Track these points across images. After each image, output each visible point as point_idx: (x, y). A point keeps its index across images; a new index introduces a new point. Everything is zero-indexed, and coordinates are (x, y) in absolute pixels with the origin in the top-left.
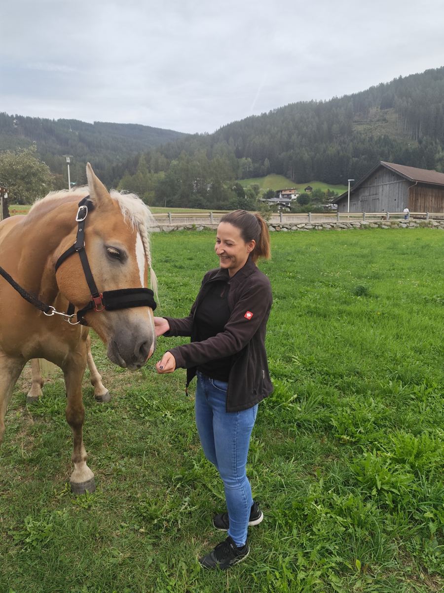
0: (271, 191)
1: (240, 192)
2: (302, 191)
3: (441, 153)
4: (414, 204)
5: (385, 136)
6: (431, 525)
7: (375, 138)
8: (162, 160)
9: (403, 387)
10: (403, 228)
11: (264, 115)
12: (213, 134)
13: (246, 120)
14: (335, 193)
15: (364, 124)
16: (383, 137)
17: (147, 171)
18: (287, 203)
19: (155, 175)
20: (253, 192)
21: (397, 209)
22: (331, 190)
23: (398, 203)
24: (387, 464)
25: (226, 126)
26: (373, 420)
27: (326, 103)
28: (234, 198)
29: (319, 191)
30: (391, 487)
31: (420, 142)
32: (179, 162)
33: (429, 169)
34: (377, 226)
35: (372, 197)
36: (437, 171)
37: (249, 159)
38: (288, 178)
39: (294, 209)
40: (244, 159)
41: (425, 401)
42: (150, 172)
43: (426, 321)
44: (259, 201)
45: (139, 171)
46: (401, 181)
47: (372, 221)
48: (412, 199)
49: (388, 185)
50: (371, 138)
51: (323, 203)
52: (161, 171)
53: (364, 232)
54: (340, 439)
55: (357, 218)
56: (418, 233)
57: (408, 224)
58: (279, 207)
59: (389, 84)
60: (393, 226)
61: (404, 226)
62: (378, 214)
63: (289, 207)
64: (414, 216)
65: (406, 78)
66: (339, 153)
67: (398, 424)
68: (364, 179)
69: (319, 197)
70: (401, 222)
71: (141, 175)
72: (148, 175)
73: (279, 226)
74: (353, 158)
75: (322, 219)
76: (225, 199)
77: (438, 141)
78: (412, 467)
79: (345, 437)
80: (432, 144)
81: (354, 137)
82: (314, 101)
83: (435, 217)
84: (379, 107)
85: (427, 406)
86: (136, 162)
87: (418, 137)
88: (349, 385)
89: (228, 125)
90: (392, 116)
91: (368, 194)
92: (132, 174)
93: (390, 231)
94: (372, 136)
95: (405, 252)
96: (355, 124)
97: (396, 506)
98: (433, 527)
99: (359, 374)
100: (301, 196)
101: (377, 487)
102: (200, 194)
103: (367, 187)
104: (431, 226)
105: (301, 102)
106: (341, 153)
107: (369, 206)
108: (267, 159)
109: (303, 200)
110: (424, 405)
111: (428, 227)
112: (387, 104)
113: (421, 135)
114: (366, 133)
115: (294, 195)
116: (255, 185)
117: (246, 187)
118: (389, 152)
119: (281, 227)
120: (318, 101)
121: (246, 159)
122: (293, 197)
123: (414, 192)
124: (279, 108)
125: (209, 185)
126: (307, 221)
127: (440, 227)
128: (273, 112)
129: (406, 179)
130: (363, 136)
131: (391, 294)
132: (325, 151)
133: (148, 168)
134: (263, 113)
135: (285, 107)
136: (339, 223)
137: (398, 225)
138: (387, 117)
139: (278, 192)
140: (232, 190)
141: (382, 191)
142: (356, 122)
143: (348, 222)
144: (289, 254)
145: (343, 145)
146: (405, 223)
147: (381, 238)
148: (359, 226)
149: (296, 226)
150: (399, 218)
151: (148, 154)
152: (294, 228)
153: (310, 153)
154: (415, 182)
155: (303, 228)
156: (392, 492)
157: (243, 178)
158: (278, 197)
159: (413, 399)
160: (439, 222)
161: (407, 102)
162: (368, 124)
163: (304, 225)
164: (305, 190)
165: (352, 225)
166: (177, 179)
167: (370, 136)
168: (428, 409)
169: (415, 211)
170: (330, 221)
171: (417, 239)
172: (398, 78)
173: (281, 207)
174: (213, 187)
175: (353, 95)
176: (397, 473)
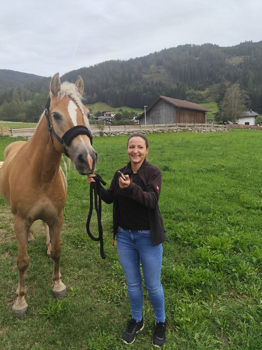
0: (99, 112)
2: (117, 112)
3: (188, 91)
4: (178, 119)
5: (159, 81)
6: (236, 274)
7: (155, 83)
8: (29, 93)
9: (203, 215)
10: (174, 132)
11: (91, 67)
13: (80, 69)
14: (136, 113)
15: (148, 74)
16: (158, 81)
17: (19, 100)
18: (109, 119)
19: (25, 102)
21: (170, 122)
22: (133, 111)
23: (171, 118)
24: (209, 251)
25: (68, 73)
26: (195, 232)
27: (127, 62)
29: (126, 112)
30: (214, 261)
31: (178, 85)
32: (41, 95)
33: (183, 100)
34: (162, 131)
35: (157, 115)
36: (187, 101)
37: (85, 93)
38: (108, 104)
39: (113, 122)
41: (214, 220)
42: (21, 100)
43: (201, 181)
44: (93, 118)
45: (14, 100)
46: (171, 106)
47: (159, 129)
48: (178, 117)
49: (165, 109)
50: (152, 82)
51: (129, 119)
52: (28, 100)
53: (155, 135)
54: (183, 243)
55: (151, 128)
56: (182, 135)
57: (177, 130)
58: (105, 122)
59: (160, 52)
60: (169, 131)
61: (175, 131)
62: (162, 125)
63: (111, 122)
64: (179, 125)
65: (168, 49)
66: (136, 90)
67: (207, 232)
68: (152, 106)
69: (127, 116)
70: (173, 129)
71: (16, 103)
72: (20, 102)
73: (109, 133)
74: (144, 93)
75: (132, 129)
77: (186, 84)
78: (220, 251)
79: (185, 242)
80: (183, 86)
81: (143, 81)
82: (120, 60)
83: (189, 126)
84: (155, 65)
85: (216, 223)
86: (11, 94)
87: (176, 82)
88: (178, 217)
89: (70, 72)
90: (163, 70)
91: (155, 114)
92: (9, 102)
93: (168, 134)
94: (153, 81)
95: (179, 146)
96: (143, 74)
97: (219, 269)
98: (237, 275)
99: (181, 211)
100: (117, 115)
101: (209, 262)
103: (154, 110)
104: (188, 130)
105: (112, 60)
106: (137, 91)
107: (156, 121)
108: (95, 93)
109: (118, 117)
110: (214, 222)
111: (187, 131)
112: (159, 63)
113: (178, 81)
114: (149, 79)
115: (112, 114)
118: (162, 90)
119: (110, 134)
120: (122, 60)
122: (112, 115)
123: (178, 112)
124: (100, 63)
126: (124, 130)
127: (192, 131)
128: (96, 65)
129: (174, 106)
130: (148, 81)
131: (180, 169)
132: (128, 89)
133: (19, 98)
134: (91, 66)
135: (103, 63)
136: (142, 131)
137: (172, 131)
138: (160, 70)
139: (103, 112)
141: (162, 112)
142: (144, 73)
143: (146, 130)
144: (119, 150)
145: (138, 86)
146: (176, 130)
147: (164, 138)
148: (152, 132)
149: (119, 133)
150: (172, 127)
151: (19, 89)
152: (118, 134)
153: (120, 90)
154: (178, 108)
155: (122, 134)
156: (216, 263)
158: (103, 115)
159: (209, 220)
160: (192, 129)
161: (170, 63)
162: (150, 74)
163: (123, 132)
164: (119, 111)
165: (148, 131)
166: (40, 105)
167: (152, 81)
168: (217, 224)
169: (179, 123)
170: (136, 129)
171: (183, 138)
172: (164, 49)
175: (141, 57)
176: (214, 254)
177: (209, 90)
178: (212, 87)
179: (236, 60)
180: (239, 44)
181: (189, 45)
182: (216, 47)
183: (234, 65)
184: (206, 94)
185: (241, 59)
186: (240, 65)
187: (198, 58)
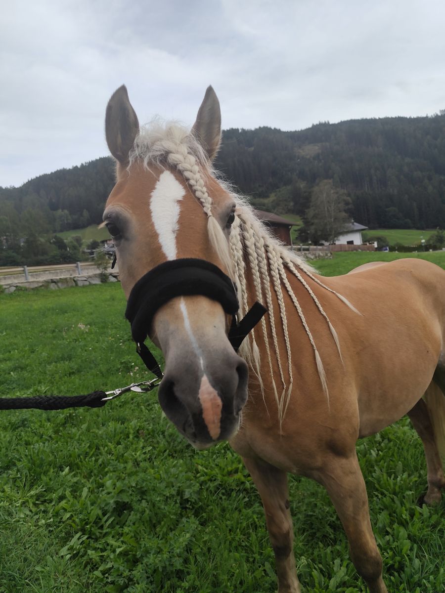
0: (95, 241)
1: (61, 245)
11: (76, 168)
12: (20, 187)
13: (55, 172)
20: (75, 243)
25: (34, 179)
28: (55, 251)
37: (66, 211)
40: (60, 211)
44: (84, 252)
76: (44, 253)
89: (37, 178)
102: (12, 251)
108: (85, 210)
116: (77, 237)
117: (67, 239)
121: (62, 211)
124: (91, 161)
125: (22, 240)
134: (74, 166)
135: (97, 160)
139: (103, 242)
140: (50, 243)
157: (61, 231)
158: (103, 247)
173: (109, 257)
174: (27, 242)
177: (276, 196)
178: (280, 191)
179: (310, 150)
180: (310, 126)
181: (235, 129)
182: (277, 132)
183: (308, 157)
184: (272, 202)
185: (317, 148)
186: (317, 157)
187: (252, 149)
